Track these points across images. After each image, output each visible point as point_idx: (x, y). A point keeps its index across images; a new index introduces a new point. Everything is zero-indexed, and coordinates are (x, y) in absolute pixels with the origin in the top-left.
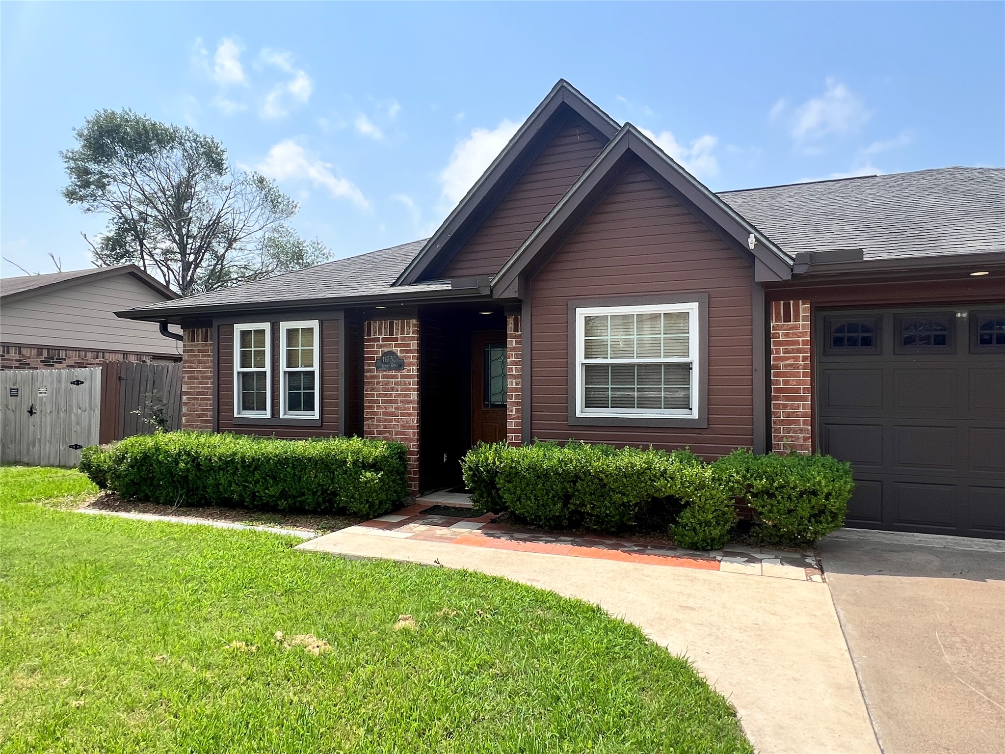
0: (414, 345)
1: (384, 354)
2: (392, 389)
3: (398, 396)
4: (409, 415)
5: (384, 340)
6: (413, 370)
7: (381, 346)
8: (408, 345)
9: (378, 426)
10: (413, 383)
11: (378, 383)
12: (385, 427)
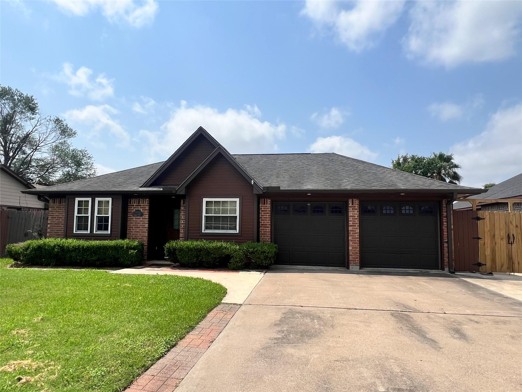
0: (147, 208)
1: (136, 210)
2: (139, 223)
3: (141, 225)
4: (145, 232)
5: (136, 206)
6: (147, 217)
7: (135, 208)
8: (145, 208)
9: (132, 236)
10: (146, 221)
11: (133, 221)
12: (135, 236)
